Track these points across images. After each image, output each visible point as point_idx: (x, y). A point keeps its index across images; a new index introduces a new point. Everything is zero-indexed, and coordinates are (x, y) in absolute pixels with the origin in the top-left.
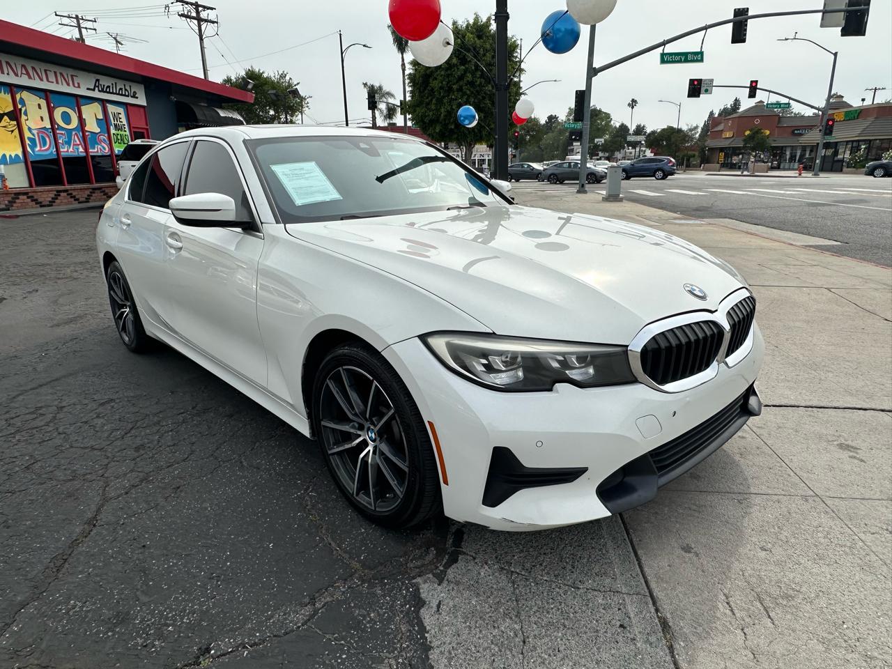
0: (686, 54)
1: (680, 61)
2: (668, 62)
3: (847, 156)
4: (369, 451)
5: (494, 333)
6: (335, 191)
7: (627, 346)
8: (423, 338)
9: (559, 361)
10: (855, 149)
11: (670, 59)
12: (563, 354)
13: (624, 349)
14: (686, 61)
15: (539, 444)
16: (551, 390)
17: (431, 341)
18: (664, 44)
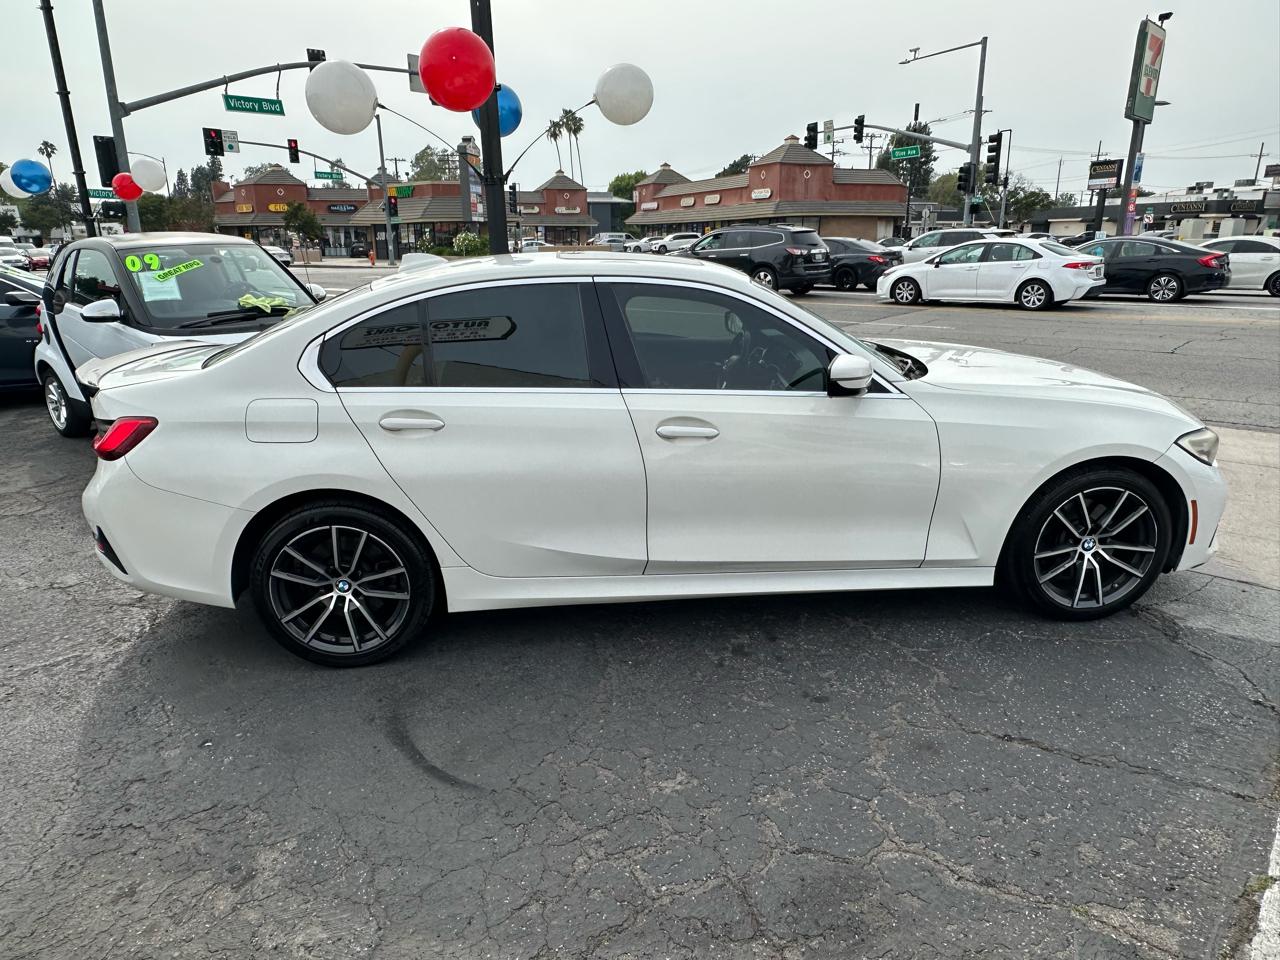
0: (259, 101)
1: (253, 110)
2: (235, 109)
3: (412, 240)
8: (1176, 443)
10: (419, 234)
11: (238, 104)
14: (261, 110)
17: (1181, 443)
18: (226, 81)
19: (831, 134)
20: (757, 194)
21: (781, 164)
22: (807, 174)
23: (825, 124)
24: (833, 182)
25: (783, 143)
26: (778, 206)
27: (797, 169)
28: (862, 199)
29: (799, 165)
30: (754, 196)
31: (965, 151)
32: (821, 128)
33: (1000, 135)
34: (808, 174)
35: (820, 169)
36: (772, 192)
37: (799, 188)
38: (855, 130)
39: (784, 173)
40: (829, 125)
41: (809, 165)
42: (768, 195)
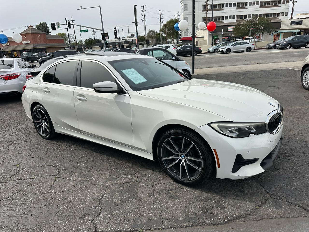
4: (183, 162)
5: (232, 121)
6: (144, 78)
7: (265, 122)
8: (209, 124)
9: (247, 128)
12: (249, 126)
13: (264, 123)
15: (249, 152)
16: (248, 136)
17: (212, 125)
19: (59, 26)
20: (24, 42)
21: (31, 34)
22: (39, 36)
24: (47, 39)
26: (34, 45)
27: (36, 35)
31: (101, 31)
32: (56, 24)
35: (43, 35)
38: (68, 25)
40: (58, 24)
41: (39, 34)
42: (29, 42)
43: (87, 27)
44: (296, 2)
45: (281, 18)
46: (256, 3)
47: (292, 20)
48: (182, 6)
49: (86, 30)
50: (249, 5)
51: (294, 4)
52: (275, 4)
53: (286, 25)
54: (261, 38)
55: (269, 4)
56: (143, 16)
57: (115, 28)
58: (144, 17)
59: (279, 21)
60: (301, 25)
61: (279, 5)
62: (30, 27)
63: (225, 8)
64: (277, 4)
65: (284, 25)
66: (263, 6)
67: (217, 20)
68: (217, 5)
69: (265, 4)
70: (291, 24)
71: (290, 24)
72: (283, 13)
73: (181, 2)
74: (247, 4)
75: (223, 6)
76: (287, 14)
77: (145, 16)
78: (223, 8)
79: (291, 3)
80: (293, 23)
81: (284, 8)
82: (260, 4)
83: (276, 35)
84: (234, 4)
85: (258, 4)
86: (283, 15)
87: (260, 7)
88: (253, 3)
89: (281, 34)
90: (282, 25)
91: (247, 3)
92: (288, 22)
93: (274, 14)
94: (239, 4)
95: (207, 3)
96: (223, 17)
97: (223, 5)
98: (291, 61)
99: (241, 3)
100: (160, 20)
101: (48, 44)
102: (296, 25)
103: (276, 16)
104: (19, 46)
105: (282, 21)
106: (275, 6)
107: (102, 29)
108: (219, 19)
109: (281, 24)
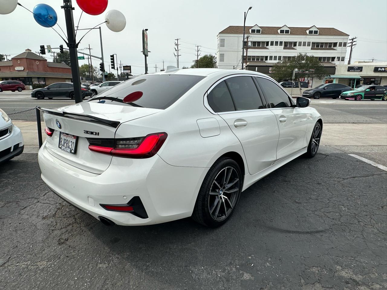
19: (50, 50)
20: (17, 68)
21: (26, 58)
23: (47, 46)
24: (48, 66)
25: (25, 51)
26: (28, 73)
27: (33, 61)
28: (59, 72)
29: (34, 59)
30: (16, 69)
31: (100, 59)
32: (46, 47)
33: (113, 55)
34: (38, 63)
35: (42, 61)
36: (24, 68)
37: (35, 67)
38: (60, 49)
39: (28, 62)
40: (49, 47)
41: (37, 60)
42: (23, 69)
43: (84, 54)
44: (355, 45)
45: (336, 62)
46: (307, 44)
47: (349, 66)
48: (219, 41)
49: (82, 57)
50: (298, 46)
51: (352, 48)
52: (330, 46)
53: (342, 71)
54: (311, 85)
55: (322, 46)
56: (176, 50)
57: (112, 56)
58: (177, 52)
59: (334, 66)
60: (360, 72)
61: (335, 48)
62: (27, 51)
63: (269, 46)
64: (332, 47)
65: (339, 71)
66: (315, 47)
67: (260, 61)
68: (260, 42)
69: (318, 46)
70: (349, 71)
71: (347, 70)
72: (339, 58)
73: (217, 36)
74: (296, 44)
75: (267, 45)
76: (343, 59)
77: (179, 51)
78: (267, 47)
79: (349, 46)
80: (350, 69)
81: (341, 52)
82: (312, 45)
83: (328, 80)
84: (281, 43)
85: (309, 45)
86: (339, 60)
87: (312, 49)
88: (303, 43)
89: (335, 79)
90: (337, 71)
91: (296, 42)
92: (344, 67)
93: (329, 58)
94: (286, 44)
95: (247, 39)
96: (266, 57)
97: (267, 43)
98: (349, 123)
99: (289, 43)
100: (197, 56)
101: (48, 73)
102: (355, 71)
103: (330, 61)
104: (11, 72)
105: (337, 66)
106: (330, 49)
107: (101, 57)
108: (262, 60)
109: (336, 69)
